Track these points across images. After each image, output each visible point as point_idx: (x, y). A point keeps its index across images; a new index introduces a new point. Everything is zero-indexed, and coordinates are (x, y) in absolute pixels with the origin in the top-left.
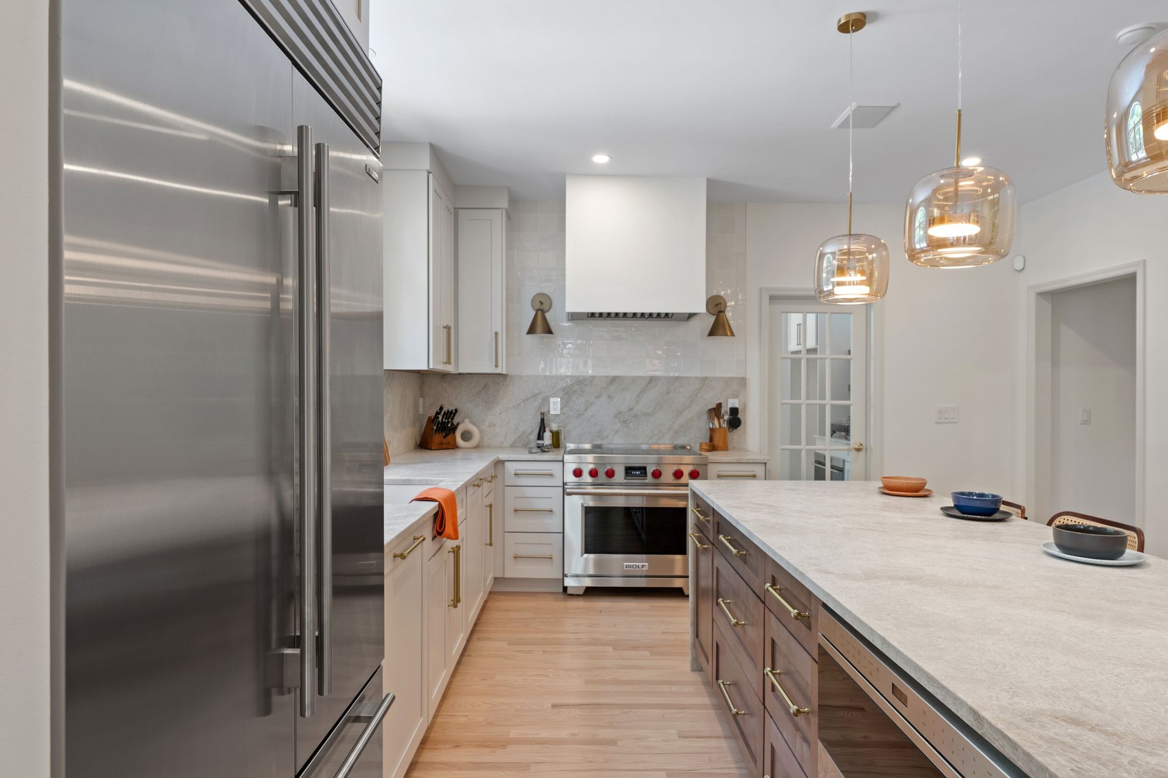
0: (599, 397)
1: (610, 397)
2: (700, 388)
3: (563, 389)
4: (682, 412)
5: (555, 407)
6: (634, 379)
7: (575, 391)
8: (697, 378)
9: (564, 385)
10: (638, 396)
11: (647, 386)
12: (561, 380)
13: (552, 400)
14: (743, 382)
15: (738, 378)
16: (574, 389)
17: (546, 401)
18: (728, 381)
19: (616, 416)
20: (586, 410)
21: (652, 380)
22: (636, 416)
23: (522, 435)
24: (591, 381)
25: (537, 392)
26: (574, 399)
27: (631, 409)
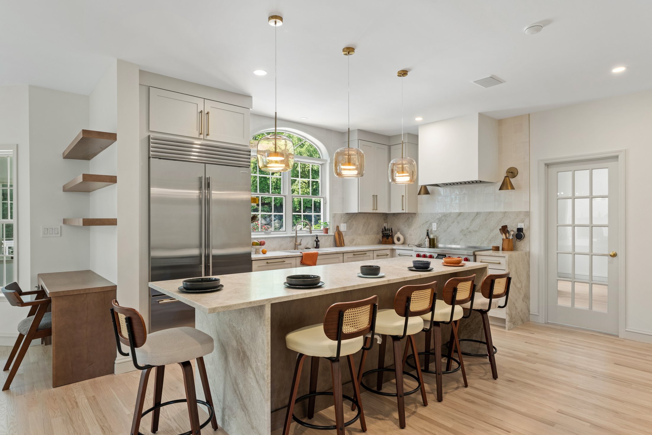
0: (453, 222)
1: (458, 222)
2: (503, 218)
3: (438, 219)
4: (493, 230)
5: (434, 227)
6: (469, 214)
7: (443, 220)
8: (501, 212)
9: (438, 217)
10: (471, 222)
11: (475, 217)
12: (437, 215)
13: (433, 224)
14: (528, 214)
15: (524, 211)
16: (442, 219)
17: (431, 224)
18: (518, 213)
19: (461, 232)
20: (448, 229)
21: (477, 214)
22: (470, 232)
23: (421, 240)
24: (450, 215)
25: (427, 220)
26: (443, 223)
27: (468, 229)
